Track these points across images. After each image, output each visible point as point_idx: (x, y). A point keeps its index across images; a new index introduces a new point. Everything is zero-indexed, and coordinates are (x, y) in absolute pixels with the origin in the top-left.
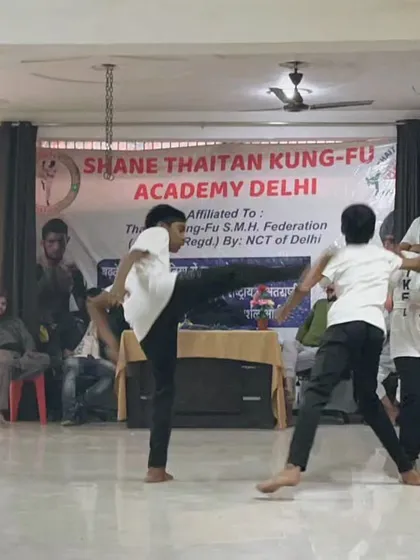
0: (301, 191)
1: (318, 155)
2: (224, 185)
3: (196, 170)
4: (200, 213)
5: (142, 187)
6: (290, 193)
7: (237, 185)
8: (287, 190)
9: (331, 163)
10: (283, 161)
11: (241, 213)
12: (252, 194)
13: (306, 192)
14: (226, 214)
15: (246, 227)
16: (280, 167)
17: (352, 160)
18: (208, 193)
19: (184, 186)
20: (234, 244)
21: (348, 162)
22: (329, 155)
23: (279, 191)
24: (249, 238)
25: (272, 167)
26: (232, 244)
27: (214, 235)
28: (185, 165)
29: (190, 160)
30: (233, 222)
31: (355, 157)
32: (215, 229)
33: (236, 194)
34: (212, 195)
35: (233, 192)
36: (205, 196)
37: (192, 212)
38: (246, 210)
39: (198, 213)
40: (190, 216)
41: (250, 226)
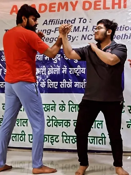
0: (116, 6)
2: (66, 4)
4: (51, 21)
5: (15, 7)
6: (109, 8)
7: (74, 3)
8: (107, 6)
11: (77, 20)
12: (84, 8)
13: (120, 7)
15: (81, 29)
18: (56, 9)
19: (41, 5)
20: (73, 40)
23: (102, 7)
24: (83, 36)
26: (72, 40)
33: (74, 9)
34: (59, 10)
35: (72, 8)
36: (54, 11)
37: (46, 20)
38: (81, 19)
39: (49, 22)
40: (44, 23)
41: (83, 28)
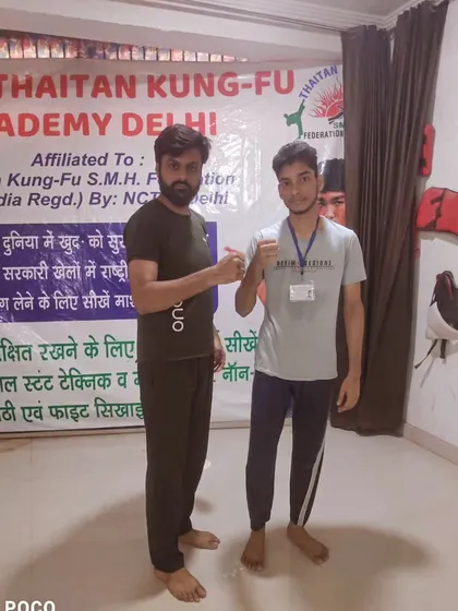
1: (216, 80)
2: (83, 117)
3: (39, 95)
4: (51, 157)
7: (102, 118)
9: (235, 92)
10: (166, 86)
11: (112, 159)
12: (126, 132)
14: (91, 161)
15: (121, 178)
17: (264, 89)
18: (61, 128)
19: (22, 118)
20: (106, 204)
21: (259, 92)
22: (230, 80)
24: (127, 194)
25: (151, 95)
26: (102, 203)
27: (76, 190)
28: (22, 87)
29: (29, 80)
30: (101, 171)
31: (267, 84)
32: (76, 182)
33: (102, 132)
34: (67, 133)
35: (97, 129)
36: (57, 134)
37: (39, 155)
38: (120, 155)
39: (48, 158)
40: (35, 162)
41: (127, 178)
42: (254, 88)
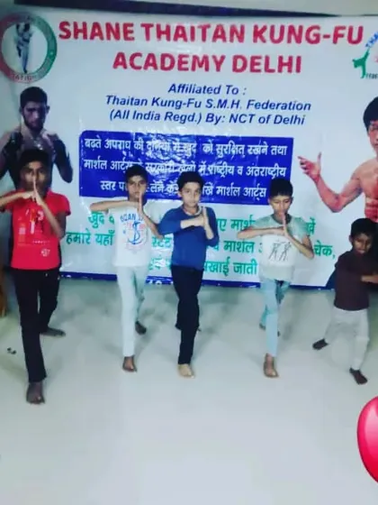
0: (285, 68)
1: (304, 31)
2: (206, 58)
3: (175, 39)
4: (182, 87)
5: (121, 55)
6: (272, 71)
8: (271, 67)
9: (317, 41)
10: (266, 35)
11: (224, 89)
12: (235, 69)
13: (290, 71)
14: (206, 90)
15: (229, 104)
16: (264, 41)
17: (339, 39)
18: (189, 65)
19: (163, 57)
20: (217, 121)
21: (335, 41)
22: (315, 31)
23: (262, 67)
24: (232, 116)
25: (255, 41)
26: (215, 121)
27: (197, 111)
28: (163, 33)
29: (168, 28)
30: (215, 98)
31: (342, 36)
32: (198, 105)
33: (218, 69)
34: (193, 69)
35: (215, 67)
36: (186, 69)
37: (174, 85)
38: (229, 86)
39: (179, 87)
40: (171, 89)
41: (233, 103)
42: (332, 38)
